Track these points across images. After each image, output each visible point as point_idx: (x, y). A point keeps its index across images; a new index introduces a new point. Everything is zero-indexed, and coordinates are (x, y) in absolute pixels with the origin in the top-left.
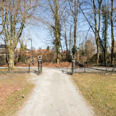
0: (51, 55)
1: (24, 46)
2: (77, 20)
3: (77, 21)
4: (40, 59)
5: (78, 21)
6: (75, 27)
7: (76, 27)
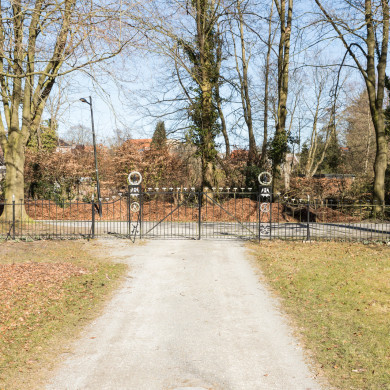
0: (179, 167)
1: (46, 125)
2: (292, 16)
3: (289, 22)
4: (134, 186)
5: (293, 23)
6: (284, 47)
7: (287, 48)
